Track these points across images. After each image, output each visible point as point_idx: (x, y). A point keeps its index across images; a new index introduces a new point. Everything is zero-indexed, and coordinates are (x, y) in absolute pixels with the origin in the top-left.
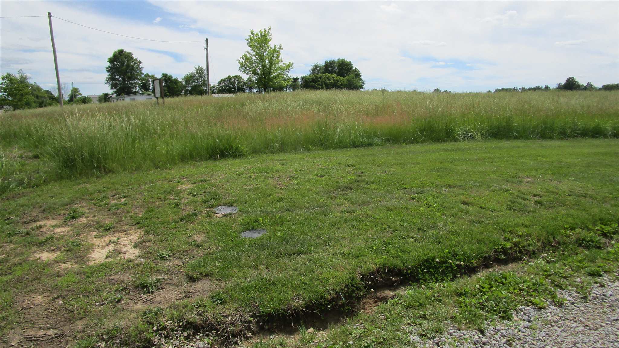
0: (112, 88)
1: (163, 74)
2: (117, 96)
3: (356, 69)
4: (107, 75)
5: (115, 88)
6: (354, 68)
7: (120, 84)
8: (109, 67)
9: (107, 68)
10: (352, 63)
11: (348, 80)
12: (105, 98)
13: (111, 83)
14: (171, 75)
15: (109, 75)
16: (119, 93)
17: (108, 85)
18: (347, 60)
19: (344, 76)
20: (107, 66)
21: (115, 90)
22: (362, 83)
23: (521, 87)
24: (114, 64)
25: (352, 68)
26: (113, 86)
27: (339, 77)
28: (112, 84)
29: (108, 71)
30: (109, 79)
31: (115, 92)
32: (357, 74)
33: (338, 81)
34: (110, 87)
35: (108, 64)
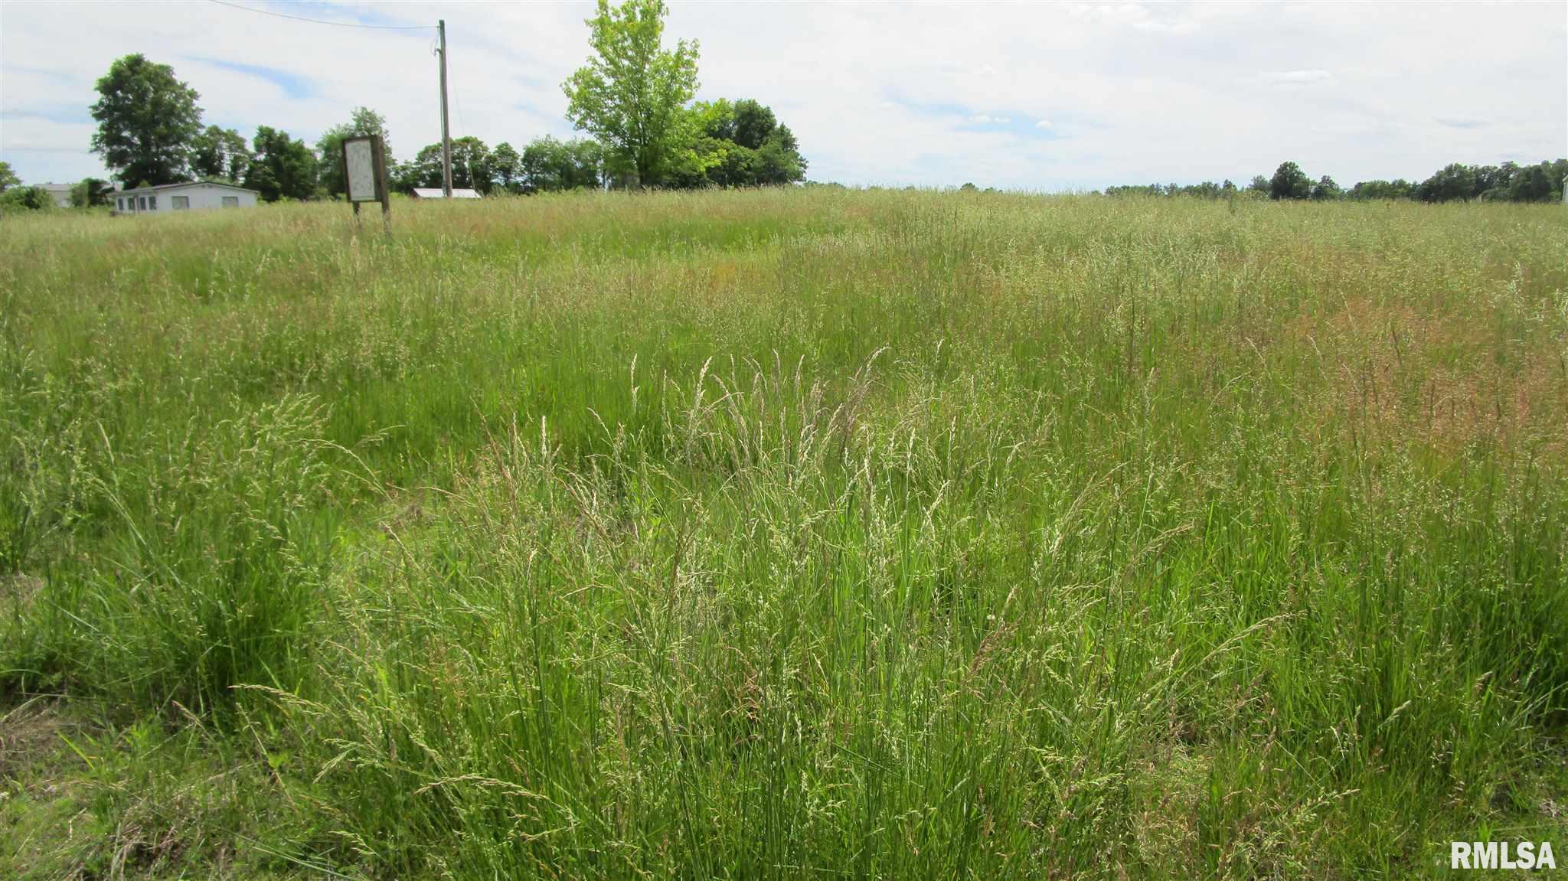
0: (110, 165)
1: (261, 129)
2: (127, 187)
3: (783, 127)
4: (95, 127)
5: (120, 165)
6: (778, 126)
7: (135, 154)
8: (101, 103)
9: (95, 108)
10: (773, 111)
11: (764, 157)
12: (93, 194)
13: (107, 150)
14: (286, 131)
15: (103, 128)
16: (132, 180)
17: (97, 155)
18: (762, 104)
19: (755, 148)
20: (96, 102)
21: (121, 171)
22: (801, 165)
23: (1168, 184)
24: (115, 96)
25: (772, 126)
26: (114, 159)
27: (742, 147)
28: (109, 154)
29: (99, 117)
30: (101, 141)
31: (121, 178)
32: (787, 142)
33: (740, 160)
34: (105, 162)
35: (97, 97)
